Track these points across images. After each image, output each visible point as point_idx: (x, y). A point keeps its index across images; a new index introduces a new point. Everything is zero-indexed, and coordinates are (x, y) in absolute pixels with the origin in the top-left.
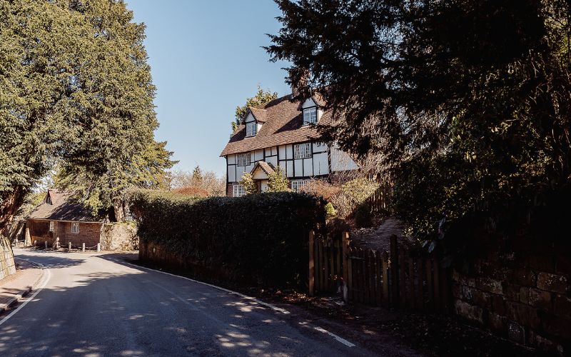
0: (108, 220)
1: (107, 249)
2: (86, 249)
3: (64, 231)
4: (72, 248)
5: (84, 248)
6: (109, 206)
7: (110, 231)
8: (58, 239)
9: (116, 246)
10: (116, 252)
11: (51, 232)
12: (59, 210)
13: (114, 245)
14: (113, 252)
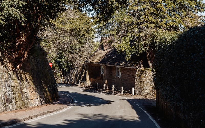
0: (142, 66)
1: (141, 93)
2: (124, 92)
3: (111, 75)
4: (115, 90)
5: (122, 92)
6: (141, 51)
7: (143, 76)
8: (106, 82)
9: (148, 91)
10: (148, 97)
11: (102, 75)
12: (108, 55)
13: (146, 91)
14: (144, 98)
